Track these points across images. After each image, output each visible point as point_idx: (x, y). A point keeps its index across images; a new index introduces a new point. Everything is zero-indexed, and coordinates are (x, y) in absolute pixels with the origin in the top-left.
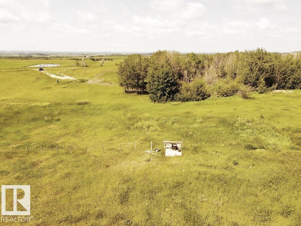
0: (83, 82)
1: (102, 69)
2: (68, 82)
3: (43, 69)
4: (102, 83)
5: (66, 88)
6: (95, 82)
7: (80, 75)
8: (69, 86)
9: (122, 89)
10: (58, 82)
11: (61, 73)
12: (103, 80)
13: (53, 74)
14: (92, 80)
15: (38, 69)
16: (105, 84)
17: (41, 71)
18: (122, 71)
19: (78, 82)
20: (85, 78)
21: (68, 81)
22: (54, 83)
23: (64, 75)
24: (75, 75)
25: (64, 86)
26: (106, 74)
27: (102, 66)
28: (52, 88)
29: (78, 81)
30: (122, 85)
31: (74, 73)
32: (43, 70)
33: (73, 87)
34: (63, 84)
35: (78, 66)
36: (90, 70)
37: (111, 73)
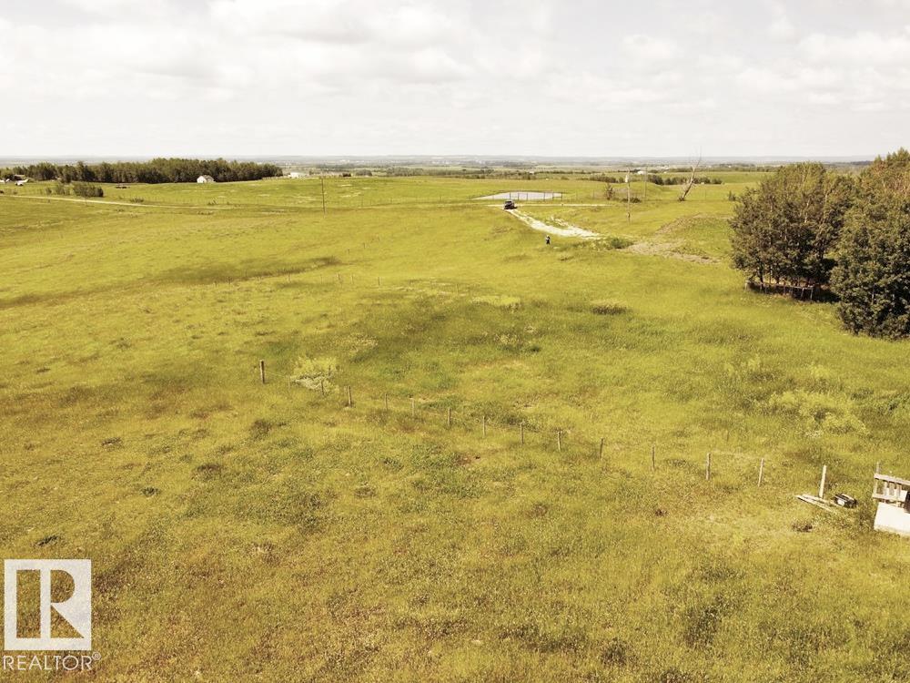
0: (620, 248)
1: (683, 210)
2: (575, 246)
3: (515, 205)
4: (677, 256)
5: (568, 262)
6: (655, 248)
7: (613, 225)
8: (577, 255)
9: (740, 278)
10: (548, 242)
11: (559, 218)
12: (680, 242)
13: (537, 219)
14: (646, 243)
15: (503, 206)
16: (686, 256)
17: (509, 210)
18: (747, 219)
19: (605, 245)
20: (625, 236)
21: (577, 242)
22: (538, 247)
23: (566, 224)
24: (596, 227)
25: (565, 254)
26: (692, 226)
27: (682, 200)
28: (530, 258)
29: (604, 242)
30: (740, 263)
31: (596, 221)
32: (513, 208)
33: (587, 260)
34: (561, 251)
35: (609, 199)
36: (641, 213)
37: (711, 224)
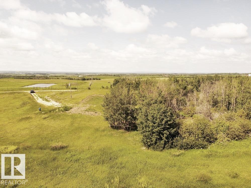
0: (67, 111)
1: (89, 93)
2: (50, 111)
3: (35, 91)
4: (87, 112)
5: (47, 119)
6: (80, 110)
7: (66, 100)
8: (50, 116)
11: (49, 97)
12: (88, 106)
13: (41, 98)
14: (77, 107)
15: (29, 92)
16: (90, 112)
17: (32, 94)
19: (61, 110)
20: (69, 105)
21: (51, 109)
22: (37, 112)
23: (51, 99)
24: (61, 100)
25: (46, 116)
26: (92, 99)
27: (89, 89)
28: (31, 118)
29: (62, 108)
30: (107, 119)
31: (61, 98)
33: (54, 118)
34: (45, 114)
35: (67, 88)
36: (76, 95)
37: (97, 98)
